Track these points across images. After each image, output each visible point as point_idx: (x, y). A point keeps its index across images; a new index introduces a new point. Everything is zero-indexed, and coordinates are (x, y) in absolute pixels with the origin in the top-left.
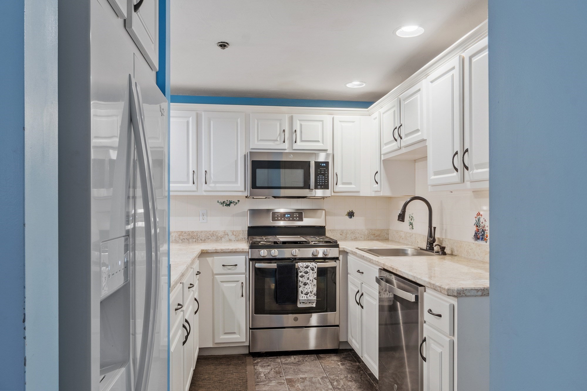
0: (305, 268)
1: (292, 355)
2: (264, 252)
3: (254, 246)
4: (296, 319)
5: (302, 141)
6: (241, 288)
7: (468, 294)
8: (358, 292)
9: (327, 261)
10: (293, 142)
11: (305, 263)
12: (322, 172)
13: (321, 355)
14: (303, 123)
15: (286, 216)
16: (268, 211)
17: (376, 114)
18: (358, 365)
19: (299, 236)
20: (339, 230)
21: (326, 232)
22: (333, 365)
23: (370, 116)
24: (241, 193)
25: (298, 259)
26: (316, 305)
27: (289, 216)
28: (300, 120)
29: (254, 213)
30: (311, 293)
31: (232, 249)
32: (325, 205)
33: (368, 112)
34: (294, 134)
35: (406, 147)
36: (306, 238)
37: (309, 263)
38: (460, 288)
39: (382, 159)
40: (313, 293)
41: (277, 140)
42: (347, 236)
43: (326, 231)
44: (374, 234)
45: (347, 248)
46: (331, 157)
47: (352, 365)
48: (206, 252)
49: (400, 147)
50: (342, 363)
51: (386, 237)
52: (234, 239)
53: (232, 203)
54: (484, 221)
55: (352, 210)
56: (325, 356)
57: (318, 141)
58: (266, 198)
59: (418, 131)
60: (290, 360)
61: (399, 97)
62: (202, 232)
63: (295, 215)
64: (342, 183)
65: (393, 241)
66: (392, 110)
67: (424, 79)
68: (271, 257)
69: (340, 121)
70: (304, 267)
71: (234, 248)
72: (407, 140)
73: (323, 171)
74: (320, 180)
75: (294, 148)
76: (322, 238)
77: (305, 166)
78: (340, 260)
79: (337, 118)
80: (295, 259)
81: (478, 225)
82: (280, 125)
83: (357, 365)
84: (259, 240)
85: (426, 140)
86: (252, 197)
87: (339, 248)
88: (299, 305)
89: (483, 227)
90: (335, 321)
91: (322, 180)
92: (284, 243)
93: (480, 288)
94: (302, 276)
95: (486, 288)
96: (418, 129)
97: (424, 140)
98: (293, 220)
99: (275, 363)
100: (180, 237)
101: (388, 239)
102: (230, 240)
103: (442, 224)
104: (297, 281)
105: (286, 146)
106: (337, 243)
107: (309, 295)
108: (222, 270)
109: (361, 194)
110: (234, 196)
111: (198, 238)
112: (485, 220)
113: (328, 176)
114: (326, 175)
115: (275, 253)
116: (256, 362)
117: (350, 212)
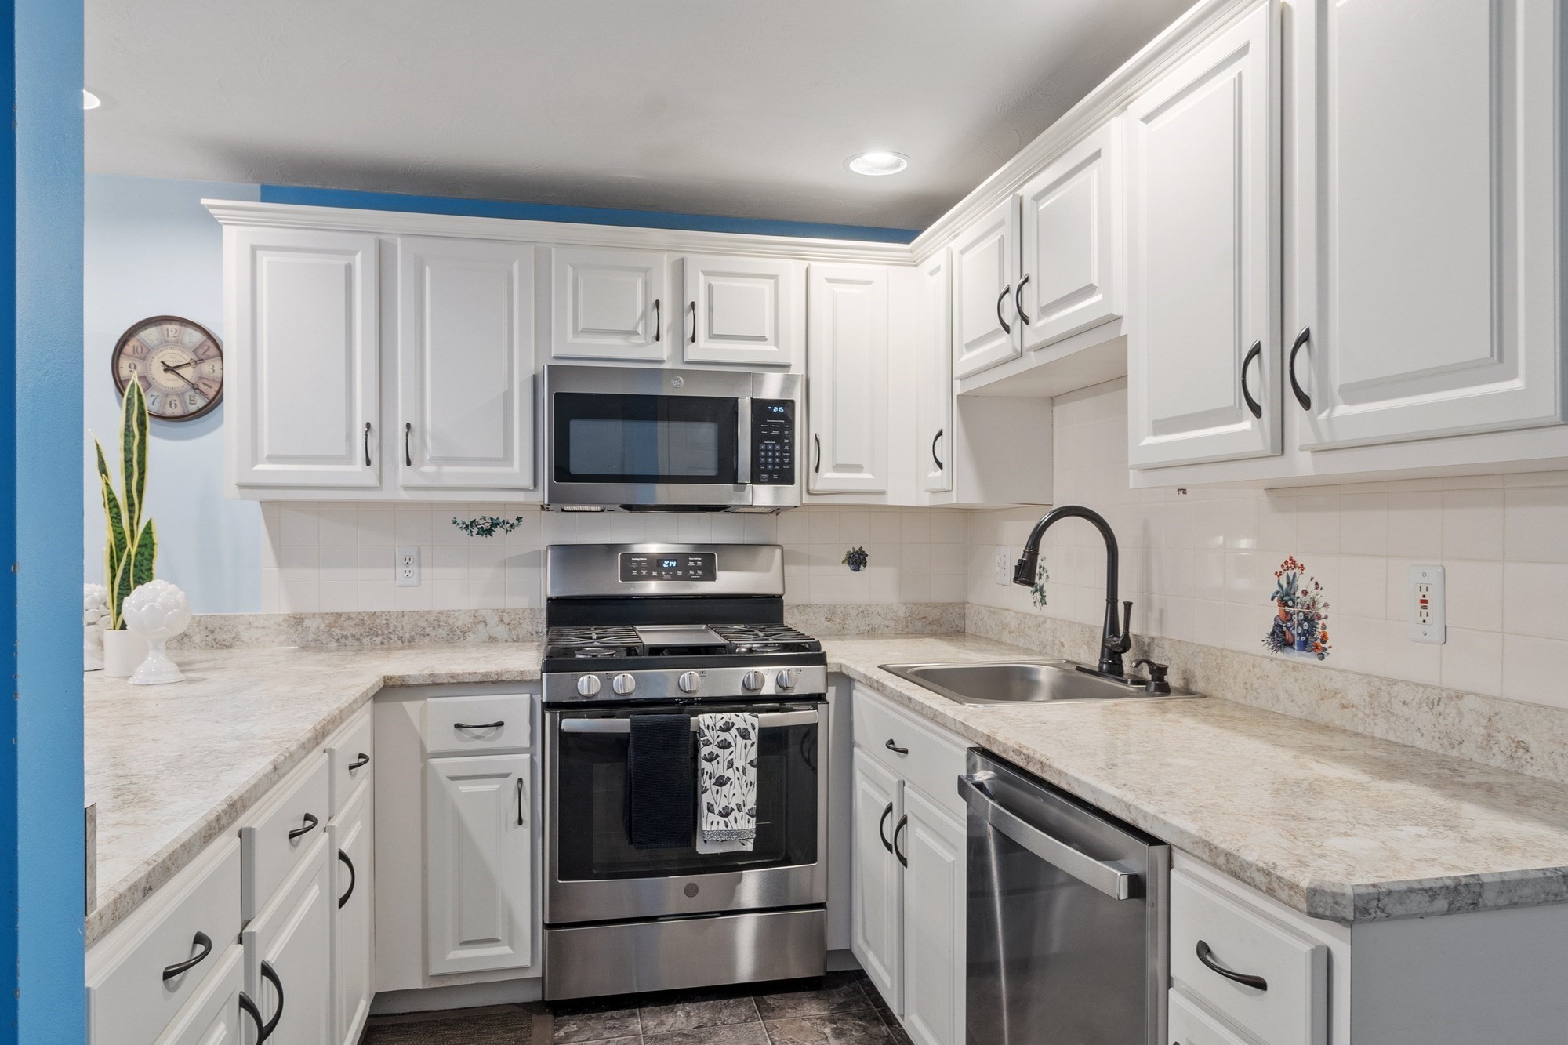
0: (722, 730)
1: (678, 1002)
2: (589, 681)
3: (558, 661)
4: (691, 891)
5: (713, 336)
6: (515, 798)
7: (1399, 910)
8: (889, 809)
9: (789, 705)
10: (686, 339)
11: (719, 716)
12: (774, 433)
13: (771, 1000)
14: (716, 282)
15: (665, 565)
16: (612, 548)
17: (938, 259)
18: (886, 1034)
19: (704, 627)
20: (824, 605)
21: (785, 613)
22: (806, 1037)
23: (916, 266)
24: (522, 493)
25: (698, 702)
26: (754, 844)
27: (674, 564)
28: (706, 273)
29: (569, 555)
30: (740, 810)
31: (487, 674)
32: (785, 532)
33: (909, 255)
34: (687, 314)
35: (1039, 348)
36: (725, 633)
37: (733, 714)
38: (1367, 886)
39: (957, 391)
40: (745, 809)
41: (635, 333)
42: (847, 622)
43: (785, 608)
44: (925, 618)
45: (853, 666)
46: (802, 385)
47: (867, 1037)
48: (399, 683)
49: (1019, 349)
50: (837, 1028)
51: (957, 626)
52: (506, 636)
53: (498, 524)
54: (1311, 588)
55: (861, 548)
56: (782, 1003)
57: (763, 339)
58: (603, 511)
59: (1089, 290)
60: (671, 1020)
61: (1020, 192)
62: (403, 615)
63: (691, 561)
64: (833, 467)
65: (982, 639)
66: (994, 238)
67: (1116, 115)
68: (613, 698)
69: (829, 280)
70: (718, 728)
71: (494, 670)
72: (1043, 327)
73: (775, 429)
74: (766, 457)
75: (689, 357)
76: (773, 631)
77: (723, 411)
78: (828, 703)
79: (822, 269)
80: (690, 701)
81: (1286, 598)
82: (646, 287)
83: (884, 1037)
84: (575, 642)
85: (1121, 317)
86: (558, 506)
87: (826, 665)
88: (702, 849)
89: (1308, 608)
90: (811, 890)
91: (774, 457)
92: (656, 650)
93: (1440, 884)
94: (711, 758)
95: (1464, 881)
96: (1091, 285)
97: (1114, 320)
98: (687, 577)
99: (623, 1035)
100: (333, 630)
101: (964, 631)
102: (493, 639)
103: (1147, 591)
104: (695, 772)
105: (664, 352)
106: (819, 649)
107: (731, 817)
108: (454, 741)
109: (892, 500)
110: (505, 505)
111: (391, 633)
112: (1317, 584)
113: (792, 445)
114: (786, 441)
115: (625, 683)
116: (561, 1033)
117: (855, 552)
